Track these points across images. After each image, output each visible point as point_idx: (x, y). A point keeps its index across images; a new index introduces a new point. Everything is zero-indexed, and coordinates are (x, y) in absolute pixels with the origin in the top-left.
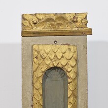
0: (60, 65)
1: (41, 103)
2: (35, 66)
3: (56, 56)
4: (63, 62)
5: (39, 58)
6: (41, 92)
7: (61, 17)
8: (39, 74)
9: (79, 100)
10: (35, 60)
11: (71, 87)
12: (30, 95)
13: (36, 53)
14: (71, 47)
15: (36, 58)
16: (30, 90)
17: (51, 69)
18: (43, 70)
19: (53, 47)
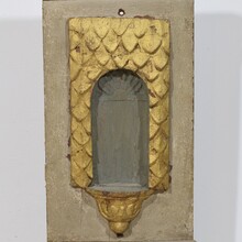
0: (131, 66)
1: (89, 150)
2: (75, 68)
3: (121, 45)
4: (139, 58)
5: (83, 48)
6: (88, 126)
8: (84, 85)
9: (174, 145)
10: (74, 53)
11: (156, 115)
12: (62, 134)
13: (76, 38)
14: (157, 24)
15: (77, 48)
16: (65, 122)
17: (111, 74)
18: (92, 76)
19: (116, 24)
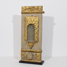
0: (33, 24)
1: (27, 35)
7: (34, 7)
10: (25, 22)
13: (25, 19)
